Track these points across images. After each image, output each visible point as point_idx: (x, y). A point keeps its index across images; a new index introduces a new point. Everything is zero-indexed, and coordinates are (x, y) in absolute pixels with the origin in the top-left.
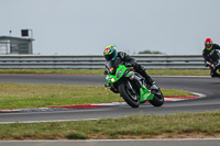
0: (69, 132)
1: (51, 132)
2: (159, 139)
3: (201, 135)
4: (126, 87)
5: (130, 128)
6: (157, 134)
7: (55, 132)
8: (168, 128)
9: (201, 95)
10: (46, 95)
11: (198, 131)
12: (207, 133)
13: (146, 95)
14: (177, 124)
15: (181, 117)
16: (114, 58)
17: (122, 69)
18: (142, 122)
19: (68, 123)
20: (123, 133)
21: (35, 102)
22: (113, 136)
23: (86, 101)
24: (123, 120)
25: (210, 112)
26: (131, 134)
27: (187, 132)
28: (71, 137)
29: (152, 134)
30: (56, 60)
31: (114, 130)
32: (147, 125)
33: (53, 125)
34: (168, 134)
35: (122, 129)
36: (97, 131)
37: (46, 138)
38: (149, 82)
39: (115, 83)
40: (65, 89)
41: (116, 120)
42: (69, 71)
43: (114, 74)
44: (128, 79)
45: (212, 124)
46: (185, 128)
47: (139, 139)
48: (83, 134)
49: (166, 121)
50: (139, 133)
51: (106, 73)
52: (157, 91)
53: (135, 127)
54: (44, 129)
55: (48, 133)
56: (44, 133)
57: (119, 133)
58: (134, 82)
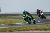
0: (9, 30)
1: (5, 30)
2: (29, 31)
3: (39, 30)
4: (28, 19)
5: (23, 29)
6: (29, 30)
7: (6, 30)
8: (31, 29)
9: (39, 22)
10: (4, 21)
11: (38, 30)
12: (40, 30)
13: (32, 21)
14: (33, 28)
15: (34, 26)
16: (25, 13)
17: (27, 15)
18: (26, 28)
19: (9, 28)
20: (21, 30)
21: (1, 23)
22: (19, 31)
23: (13, 23)
24: (21, 27)
25: (41, 25)
26: (23, 30)
27: (36, 30)
28: (9, 31)
29: (28, 30)
30: (6, 14)
31: (19, 30)
32: (27, 28)
33: (5, 28)
34: (31, 30)
35: (21, 29)
36: (15, 30)
37: (4, 31)
38: (33, 18)
39: (25, 19)
40: (8, 20)
41: (20, 27)
42: (9, 16)
43: (25, 16)
44: (28, 18)
45: (41, 28)
46: (35, 29)
47: (25, 32)
48: (12, 30)
49: (31, 27)
50: (25, 30)
51: (23, 16)
52: (35, 20)
53: (24, 29)
54: (3, 29)
55: (4, 30)
56: (3, 30)
57: (20, 30)
58: (30, 18)
